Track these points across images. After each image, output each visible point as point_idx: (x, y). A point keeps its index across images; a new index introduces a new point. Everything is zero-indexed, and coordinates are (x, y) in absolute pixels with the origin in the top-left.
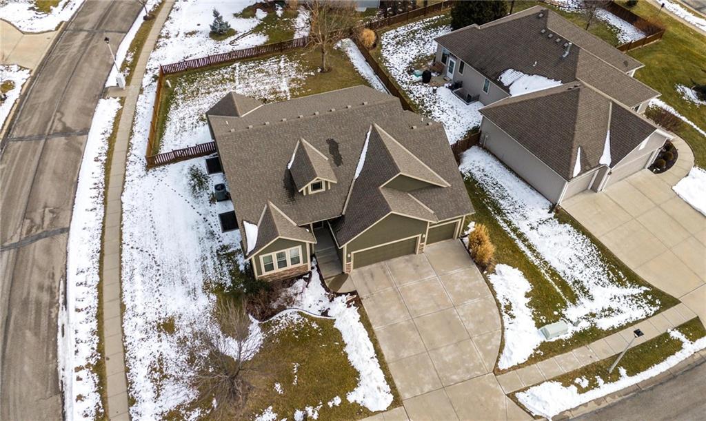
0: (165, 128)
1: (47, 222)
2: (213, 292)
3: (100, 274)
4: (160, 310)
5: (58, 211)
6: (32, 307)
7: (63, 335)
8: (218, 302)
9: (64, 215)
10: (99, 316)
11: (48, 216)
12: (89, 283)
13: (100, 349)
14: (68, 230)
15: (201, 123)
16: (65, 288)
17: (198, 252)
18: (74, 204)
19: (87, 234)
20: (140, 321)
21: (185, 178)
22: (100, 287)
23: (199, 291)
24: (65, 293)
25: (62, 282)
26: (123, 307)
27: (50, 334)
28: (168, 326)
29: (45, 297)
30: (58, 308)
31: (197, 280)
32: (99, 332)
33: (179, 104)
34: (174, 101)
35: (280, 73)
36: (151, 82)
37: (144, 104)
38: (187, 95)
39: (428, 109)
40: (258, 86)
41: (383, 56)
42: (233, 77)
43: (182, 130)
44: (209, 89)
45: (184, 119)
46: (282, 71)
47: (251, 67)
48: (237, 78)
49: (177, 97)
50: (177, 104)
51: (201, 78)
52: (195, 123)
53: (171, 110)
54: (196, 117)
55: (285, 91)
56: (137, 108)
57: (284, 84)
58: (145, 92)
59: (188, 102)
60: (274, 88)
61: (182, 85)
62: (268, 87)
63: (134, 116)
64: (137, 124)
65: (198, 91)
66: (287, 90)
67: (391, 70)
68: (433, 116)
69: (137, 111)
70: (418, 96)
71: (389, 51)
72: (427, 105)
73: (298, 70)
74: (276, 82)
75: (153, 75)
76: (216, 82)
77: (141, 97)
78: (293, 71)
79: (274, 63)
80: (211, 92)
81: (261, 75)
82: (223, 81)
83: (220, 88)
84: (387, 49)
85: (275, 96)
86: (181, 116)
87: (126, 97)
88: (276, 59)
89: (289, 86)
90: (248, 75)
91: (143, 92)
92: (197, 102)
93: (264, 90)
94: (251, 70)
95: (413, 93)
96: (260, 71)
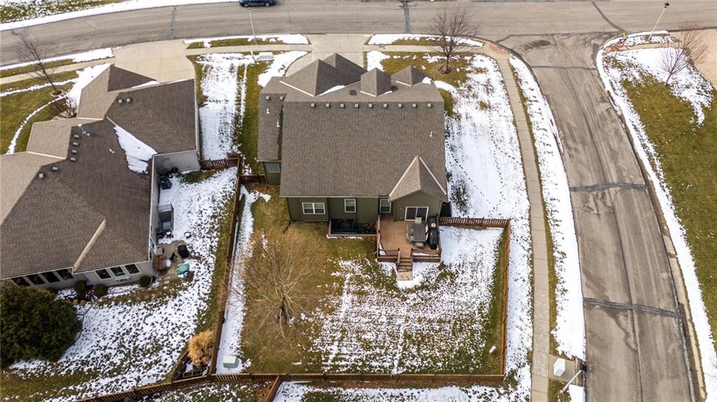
0: (494, 276)
1: (591, 199)
2: (455, 114)
3: (535, 148)
4: (490, 115)
5: (585, 208)
6: (578, 140)
7: (551, 120)
8: (452, 107)
9: (578, 204)
10: (530, 124)
11: (592, 204)
12: (542, 144)
13: (525, 108)
14: (570, 189)
16: (558, 146)
18: (573, 211)
19: (552, 177)
20: (501, 112)
21: (473, 204)
22: (533, 140)
23: (464, 116)
24: (558, 144)
25: (562, 150)
26: (514, 123)
27: (558, 121)
28: (484, 106)
29: (570, 143)
30: (559, 136)
31: (465, 123)
32: (528, 116)
33: (479, 313)
34: (485, 321)
35: (344, 331)
36: (519, 373)
37: (523, 328)
38: (468, 325)
39: (212, 221)
40: (377, 313)
41: (196, 326)
42: (405, 346)
43: (476, 266)
44: (440, 329)
45: (472, 284)
46: (339, 335)
47: (378, 358)
48: (401, 340)
49: (481, 327)
50: (481, 313)
51: (448, 357)
52: (460, 272)
53: (487, 305)
54: (458, 281)
55: (348, 293)
56: (531, 325)
57: (344, 308)
58: (525, 353)
59: (467, 312)
60: (360, 302)
61: (476, 350)
62: (366, 308)
63: (533, 310)
64: (528, 293)
65: (454, 329)
66: (345, 294)
67: (205, 294)
68: (214, 211)
69: (530, 318)
70: (209, 240)
71: (182, 335)
72: (209, 226)
73: (318, 328)
74: (353, 315)
75: (517, 390)
76: (429, 341)
77: (529, 344)
78: (326, 330)
79: (343, 356)
80: (438, 322)
81: (368, 336)
82: (419, 340)
83: (425, 326)
84: (182, 338)
85: (363, 287)
86: (476, 290)
87: (550, 353)
88: (338, 366)
89: (341, 301)
90: (385, 342)
91: (528, 353)
92: (456, 307)
93: (371, 304)
94: (378, 352)
95: (211, 246)
96: (367, 345)
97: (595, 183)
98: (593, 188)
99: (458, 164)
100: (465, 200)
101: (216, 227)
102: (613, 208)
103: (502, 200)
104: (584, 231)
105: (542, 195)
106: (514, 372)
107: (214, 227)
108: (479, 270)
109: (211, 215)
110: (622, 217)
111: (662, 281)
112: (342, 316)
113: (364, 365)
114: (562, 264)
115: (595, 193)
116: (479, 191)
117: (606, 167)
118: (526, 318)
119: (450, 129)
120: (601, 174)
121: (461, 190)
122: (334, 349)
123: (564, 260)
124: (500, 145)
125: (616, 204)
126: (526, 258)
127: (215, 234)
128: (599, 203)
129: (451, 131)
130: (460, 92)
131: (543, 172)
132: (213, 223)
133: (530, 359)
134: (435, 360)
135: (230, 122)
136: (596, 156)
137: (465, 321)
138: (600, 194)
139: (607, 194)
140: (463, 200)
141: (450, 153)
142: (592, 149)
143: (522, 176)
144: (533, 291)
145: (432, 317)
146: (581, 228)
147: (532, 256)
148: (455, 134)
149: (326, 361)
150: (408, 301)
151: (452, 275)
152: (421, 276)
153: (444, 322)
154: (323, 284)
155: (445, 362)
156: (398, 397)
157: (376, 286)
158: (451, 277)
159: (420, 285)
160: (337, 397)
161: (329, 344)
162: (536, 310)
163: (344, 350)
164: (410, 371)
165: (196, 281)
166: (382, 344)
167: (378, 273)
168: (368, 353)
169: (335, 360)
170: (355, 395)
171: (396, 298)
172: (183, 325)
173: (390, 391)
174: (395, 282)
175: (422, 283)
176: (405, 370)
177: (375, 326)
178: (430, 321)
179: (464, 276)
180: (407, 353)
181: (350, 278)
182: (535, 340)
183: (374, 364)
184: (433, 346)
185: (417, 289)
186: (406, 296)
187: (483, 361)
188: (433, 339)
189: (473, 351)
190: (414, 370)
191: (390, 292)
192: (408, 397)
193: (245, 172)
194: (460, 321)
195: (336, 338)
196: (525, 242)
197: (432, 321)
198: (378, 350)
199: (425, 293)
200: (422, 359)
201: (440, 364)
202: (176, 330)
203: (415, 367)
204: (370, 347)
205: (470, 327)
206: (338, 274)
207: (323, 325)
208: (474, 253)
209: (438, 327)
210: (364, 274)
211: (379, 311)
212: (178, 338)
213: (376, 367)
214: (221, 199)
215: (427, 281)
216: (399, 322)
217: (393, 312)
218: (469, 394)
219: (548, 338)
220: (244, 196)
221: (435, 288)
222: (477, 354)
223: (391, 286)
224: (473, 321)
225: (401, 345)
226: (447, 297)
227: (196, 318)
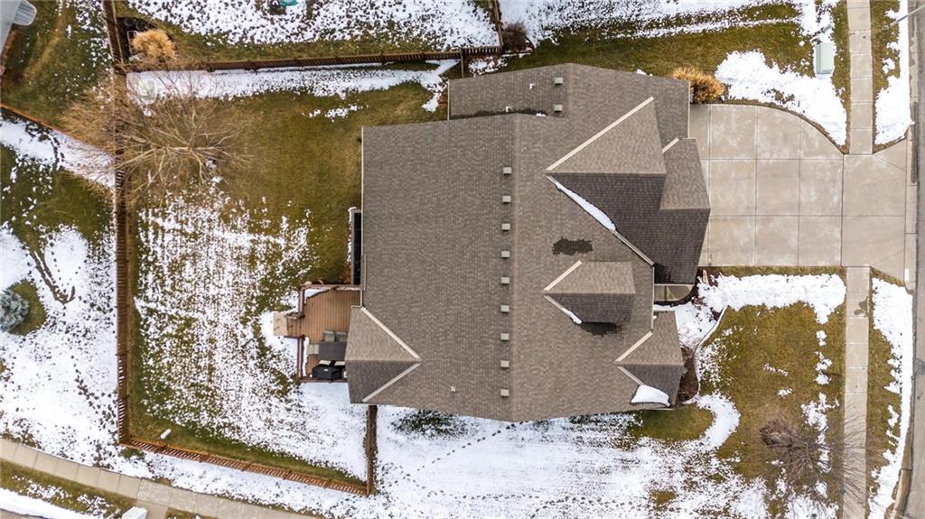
0: (283, 454)
2: (636, 440)
8: (654, 437)
15: (292, 396)
17: (566, 446)
21: (416, 442)
28: (662, 498)
31: (610, 456)
33: (225, 424)
34: (213, 430)
35: (195, 236)
36: (140, 462)
37: (203, 480)
38: (206, 406)
39: (382, 23)
40: (221, 282)
41: (203, 34)
42: (176, 319)
43: (300, 429)
44: (200, 367)
45: (269, 421)
46: (190, 229)
47: (158, 282)
48: (183, 313)
49: (204, 423)
50: (225, 427)
51: (160, 374)
52: (289, 406)
53: (237, 437)
54: (274, 401)
55: (252, 241)
56: (209, 492)
57: (230, 237)
58: (167, 475)
59: (225, 407)
60: (238, 258)
61: (171, 411)
62: (230, 267)
63: (232, 499)
64: (257, 497)
65: (201, 386)
66: (252, 237)
67: (252, 38)
68: (402, 23)
69: (219, 492)
70: (345, 25)
71: (191, 17)
72: (372, 21)
73: (198, 201)
74: (219, 249)
75: (119, 455)
76: (182, 351)
77: (180, 482)
78: (196, 212)
79: (160, 237)
80: (210, 365)
81: (188, 270)
82: (184, 338)
83: (205, 347)
84: (185, 19)
85: (262, 262)
86: (261, 424)
87: (169, 509)
88: (147, 230)
89: (240, 231)
90: (181, 292)
91: (167, 479)
92: (233, 392)
93: (236, 275)
94: (166, 283)
95: (334, 30)
96: (176, 267)
100: (424, 431)
101: (371, 32)
103: (425, 492)
106: (141, 457)
107: (371, 28)
108: (293, 434)
109: (395, 20)
112: (217, 233)
113: (149, 264)
118: (220, 487)
121: (444, 427)
122: (169, 225)
126: (316, 507)
127: (356, 32)
129: (585, 427)
130: (701, 458)
132: (377, 24)
133: (159, 480)
134: (157, 357)
137: (212, 403)
140: (425, 427)
144: (261, 505)
145: (217, 358)
149: (155, 215)
150: (240, 326)
151: (284, 393)
152: (280, 347)
153: (210, 374)
154: (267, 206)
155: (154, 369)
156: (108, 306)
157: (264, 282)
158: (279, 391)
159: (267, 345)
160: (107, 229)
161: (176, 216)
162: (232, 503)
163: (168, 237)
164: (142, 323)
165: (272, 20)
166: (177, 288)
167: (286, 284)
168: (166, 269)
169: (156, 227)
170: (110, 252)
171: (244, 310)
173: (114, 295)
174: (271, 309)
175: (269, 349)
176: (143, 316)
177: (202, 279)
178: (210, 355)
179: (283, 411)
180: (166, 320)
181: (278, 245)
182: (188, 493)
183: (151, 277)
184: (176, 356)
185: (261, 340)
186: (249, 323)
187: (156, 418)
188: (185, 356)
189: (170, 407)
190: (143, 328)
191: (254, 301)
192: (109, 319)
193: (488, 62)
194: (212, 396)
195: (185, 226)
196: (345, 512)
197: (210, 358)
198: (169, 282)
199: (254, 352)
200: (157, 340)
201: (151, 362)
203: (147, 330)
204: (173, 272)
205: (203, 408)
206: (285, 226)
207: (204, 207)
208: (322, 431)
209: (202, 364)
210: (283, 264)
211: (225, 285)
212: (185, 14)
213: (146, 279)
214: (429, 29)
215: (274, 356)
216: (210, 313)
217: (223, 304)
218: (113, 395)
219: (191, 511)
220: (436, 67)
221: (263, 367)
222: (166, 413)
223: (265, 303)
224: (212, 413)
225: (177, 313)
226: (248, 382)
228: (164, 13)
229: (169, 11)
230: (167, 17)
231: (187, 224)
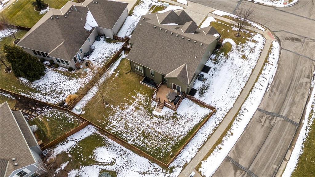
0: (194, 128)
1: (265, 118)
2: (227, 55)
3: (254, 85)
4: (243, 62)
5: (258, 120)
6: (279, 89)
7: (273, 76)
8: (228, 52)
9: (256, 117)
10: (260, 73)
11: (263, 120)
12: (259, 84)
13: (264, 65)
14: (258, 109)
16: (267, 89)
17: (223, 67)
18: (251, 119)
19: (252, 101)
20: (250, 63)
21: (207, 95)
22: (257, 81)
23: (231, 58)
24: (268, 87)
25: (267, 91)
26: (253, 70)
27: (276, 78)
28: (244, 57)
29: (274, 90)
30: (271, 84)
31: (229, 61)
32: (262, 69)
33: (177, 138)
34: (177, 142)
35: (122, 118)
36: (176, 169)
37: (191, 153)
38: (169, 140)
39: (105, 59)
40: (138, 118)
41: (76, 92)
42: (140, 135)
43: (189, 120)
44: (157, 136)
45: (183, 126)
46: (119, 119)
47: (127, 134)
48: (140, 132)
49: (174, 144)
50: (178, 138)
51: (153, 148)
52: (181, 119)
53: (183, 137)
54: (178, 122)
55: (133, 106)
56: (196, 154)
57: (128, 110)
58: (184, 163)
59: (173, 135)
60: (135, 111)
61: (165, 151)
62: (136, 114)
63: (201, 149)
64: (203, 141)
65: (163, 139)
66: (132, 106)
67: (87, 83)
68: (108, 56)
69: (197, 151)
70: (100, 65)
71: (71, 93)
72: (103, 60)
73: (114, 113)
74: (129, 114)
75: (170, 174)
76: (150, 138)
77: (188, 160)
78: (116, 115)
79: (116, 127)
80: (158, 133)
81: (129, 125)
82: (146, 135)
83: (153, 132)
84: (70, 94)
85: (140, 106)
86: (182, 129)
87: (195, 169)
88: (112, 129)
89: (128, 107)
90: (134, 130)
91: (185, 164)
92: (169, 131)
93: (139, 114)
94: (129, 132)
95: (99, 67)
96: (127, 127)
97: (272, 112)
98: (270, 113)
99: (213, 77)
100: (204, 92)
101: (105, 61)
102: (273, 126)
103: (221, 100)
104: (250, 129)
105: (242, 105)
106: (174, 167)
107: (104, 61)
108: (189, 122)
109: (106, 56)
110: (274, 132)
111: (271, 168)
112: (125, 113)
113: (121, 134)
114: (228, 137)
115: (268, 116)
116: (213, 91)
117: (284, 107)
118: (195, 150)
119: (220, 61)
120: (279, 109)
121: (206, 88)
122: (114, 123)
123: (230, 136)
124: (238, 77)
125: (276, 125)
126: (213, 127)
127: (103, 64)
128: (268, 121)
129: (220, 62)
130: (237, 47)
131: (250, 96)
133: (185, 166)
134: (147, 146)
135: (135, 25)
136: (283, 100)
137: (169, 138)
138: (271, 118)
139: (274, 119)
140: (203, 92)
141: (213, 71)
142: (283, 97)
143: (239, 93)
144: (206, 141)
145: (157, 130)
146: (249, 127)
147: (217, 128)
148: (221, 64)
149: (109, 125)
150: (153, 120)
151: (177, 118)
152: (164, 113)
153: (161, 134)
154: (127, 98)
155: (150, 149)
156: (124, 151)
157: (145, 108)
158: (176, 119)
159: (162, 116)
160: (104, 139)
161: (114, 120)
162: (202, 149)
163: (118, 125)
164: (135, 145)
165: (86, 77)
166: (132, 130)
167: (149, 104)
168: (125, 130)
169: (112, 126)
170: (110, 142)
171: (149, 117)
172: (73, 90)
173: (123, 148)
174: (153, 110)
175: (163, 116)
176: (134, 143)
177: (134, 122)
178: (156, 131)
179: (182, 121)
180: (139, 138)
181: (138, 101)
182: (193, 160)
183: (124, 135)
184: (150, 140)
185: (159, 117)
186: (153, 117)
187: (165, 157)
188: (152, 138)
189: (164, 151)
190: (137, 145)
191: (148, 113)
192: (128, 153)
193: (128, 46)
194: (167, 137)
195: (118, 120)
196: (218, 121)
197: (157, 132)
198: (129, 131)
199: (161, 120)
200: (143, 143)
201: (148, 148)
202: (70, 90)
203: (138, 144)
204: (127, 129)
205: (169, 141)
206: (134, 97)
207: (116, 112)
208: (192, 115)
209: (157, 135)
210: (143, 102)
211: (140, 118)
212: (69, 93)
213: (124, 137)
214: (113, 52)
215: (165, 116)
216: (144, 125)
217: (144, 121)
218: (151, 165)
219: (199, 163)
220: (122, 54)
221: (167, 120)
222: (165, 153)
223: (150, 111)
224: (172, 140)
225: (139, 134)
226: (169, 126)
227: (78, 89)
228: (65, 97)
229: (65, 96)
230: (66, 97)
231: (117, 119)
